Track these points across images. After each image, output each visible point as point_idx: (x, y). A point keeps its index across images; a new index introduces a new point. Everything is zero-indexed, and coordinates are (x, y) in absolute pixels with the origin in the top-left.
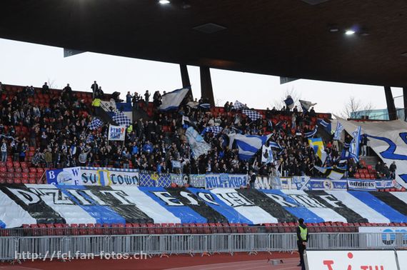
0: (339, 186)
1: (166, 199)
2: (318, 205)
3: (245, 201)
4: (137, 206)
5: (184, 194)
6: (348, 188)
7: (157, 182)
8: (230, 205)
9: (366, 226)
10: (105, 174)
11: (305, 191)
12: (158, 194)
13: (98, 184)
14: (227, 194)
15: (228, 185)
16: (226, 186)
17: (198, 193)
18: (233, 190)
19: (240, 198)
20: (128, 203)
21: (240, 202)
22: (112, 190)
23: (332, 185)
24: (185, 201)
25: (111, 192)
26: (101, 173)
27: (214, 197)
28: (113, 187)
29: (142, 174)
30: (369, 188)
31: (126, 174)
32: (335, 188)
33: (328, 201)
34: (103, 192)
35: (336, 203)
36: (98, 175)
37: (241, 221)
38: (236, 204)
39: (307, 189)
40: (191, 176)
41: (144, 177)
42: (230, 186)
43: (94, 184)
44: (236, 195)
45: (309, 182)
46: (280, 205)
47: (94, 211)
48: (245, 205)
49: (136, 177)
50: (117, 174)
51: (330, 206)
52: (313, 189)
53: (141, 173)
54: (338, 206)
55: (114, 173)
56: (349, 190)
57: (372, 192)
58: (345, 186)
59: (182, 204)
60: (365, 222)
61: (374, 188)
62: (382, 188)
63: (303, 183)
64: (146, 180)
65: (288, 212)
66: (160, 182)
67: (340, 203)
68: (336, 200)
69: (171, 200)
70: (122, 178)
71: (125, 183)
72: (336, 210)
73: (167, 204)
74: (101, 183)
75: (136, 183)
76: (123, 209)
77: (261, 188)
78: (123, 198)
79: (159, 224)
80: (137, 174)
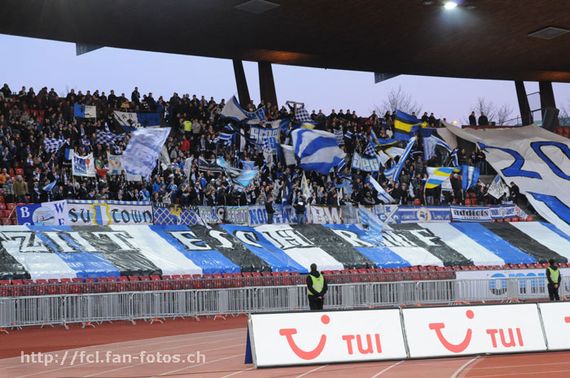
0: (439, 217)
1: (186, 241)
2: (405, 244)
3: (301, 241)
4: (142, 252)
5: (215, 234)
6: (451, 219)
7: (180, 218)
8: (279, 246)
9: (470, 269)
10: (103, 209)
11: (390, 224)
12: (177, 235)
13: (92, 223)
14: (277, 232)
15: (281, 219)
16: (278, 221)
17: (235, 233)
18: (287, 227)
19: (295, 236)
20: (129, 249)
21: (294, 242)
22: (110, 230)
23: (429, 216)
24: (215, 243)
25: (108, 234)
26: (98, 209)
27: (258, 237)
28: (114, 227)
29: (156, 208)
30: (482, 218)
31: (134, 208)
32: (433, 219)
33: (421, 237)
34: (96, 234)
35: (432, 240)
36: (92, 211)
37: (290, 268)
38: (287, 245)
39: (395, 222)
40: (229, 208)
41: (160, 212)
42: (284, 222)
43: (87, 224)
44: (291, 233)
45: (397, 213)
46: (350, 245)
47: (77, 260)
48: (300, 246)
49: (148, 212)
50: (120, 209)
51: (422, 244)
52: (402, 222)
53: (155, 206)
54: (433, 244)
55: (115, 207)
56: (453, 222)
57: (484, 224)
58: (448, 217)
59: (208, 247)
60: (467, 264)
61: (489, 217)
62: (500, 218)
63: (387, 214)
64: (164, 216)
65: (360, 254)
66: (183, 217)
67: (437, 240)
68: (433, 235)
69: (193, 243)
70: (127, 213)
71: (132, 220)
72: (431, 249)
73: (187, 247)
74: (97, 221)
75: (148, 220)
76: (121, 257)
77: (328, 223)
78: (124, 241)
79: (168, 277)
80: (150, 209)
